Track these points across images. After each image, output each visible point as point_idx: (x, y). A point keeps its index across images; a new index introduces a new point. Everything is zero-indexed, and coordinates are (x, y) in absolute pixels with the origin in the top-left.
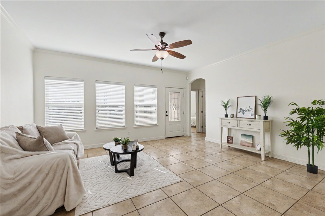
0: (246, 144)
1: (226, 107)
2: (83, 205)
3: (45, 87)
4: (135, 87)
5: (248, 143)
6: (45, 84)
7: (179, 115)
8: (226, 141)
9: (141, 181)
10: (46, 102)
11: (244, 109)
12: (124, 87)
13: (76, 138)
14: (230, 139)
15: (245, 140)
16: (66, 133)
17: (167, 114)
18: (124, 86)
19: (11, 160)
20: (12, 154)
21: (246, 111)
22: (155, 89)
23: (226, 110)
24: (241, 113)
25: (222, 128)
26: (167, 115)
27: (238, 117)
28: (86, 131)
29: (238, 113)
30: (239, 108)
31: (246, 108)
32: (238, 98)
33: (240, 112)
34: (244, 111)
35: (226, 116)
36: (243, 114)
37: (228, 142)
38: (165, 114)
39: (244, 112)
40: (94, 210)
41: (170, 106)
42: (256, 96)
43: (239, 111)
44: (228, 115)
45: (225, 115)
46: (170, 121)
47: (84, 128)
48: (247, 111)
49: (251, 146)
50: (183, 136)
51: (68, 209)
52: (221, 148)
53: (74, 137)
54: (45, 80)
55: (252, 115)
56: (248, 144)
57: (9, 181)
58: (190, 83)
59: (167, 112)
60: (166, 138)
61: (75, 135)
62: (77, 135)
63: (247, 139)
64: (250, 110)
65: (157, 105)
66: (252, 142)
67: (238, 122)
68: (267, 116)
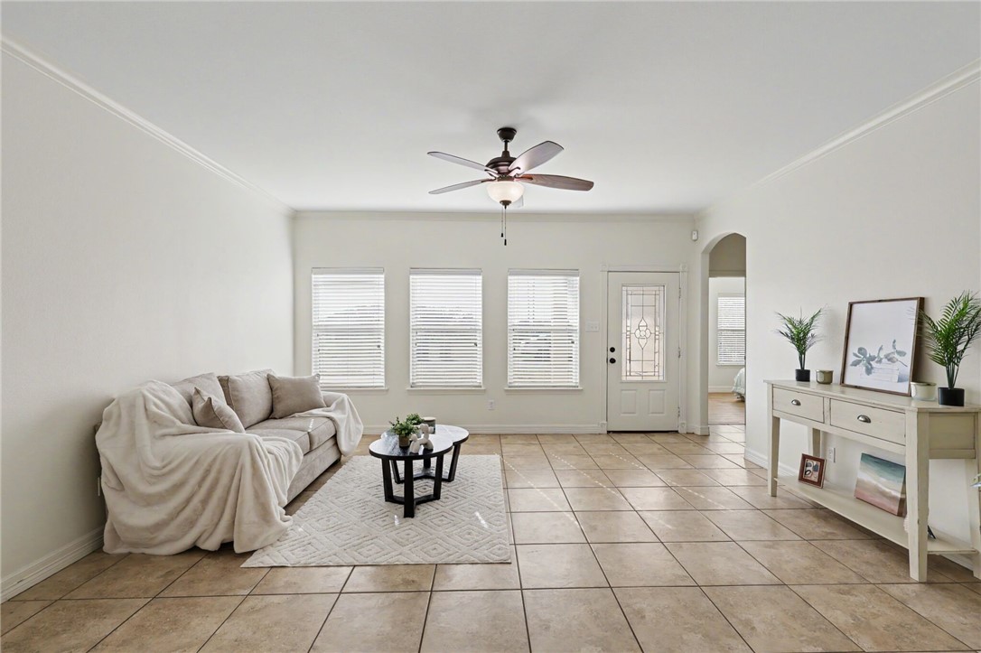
0: (878, 500)
1: (800, 339)
2: (270, 550)
3: (313, 291)
4: (510, 277)
5: (883, 494)
6: (313, 283)
7: (660, 359)
8: (797, 472)
9: (413, 534)
10: (314, 324)
11: (872, 351)
12: (479, 279)
13: (341, 406)
14: (813, 469)
15: (874, 482)
16: (323, 394)
17: (612, 355)
18: (481, 277)
19: (164, 436)
20: (167, 427)
21: (880, 361)
22: (574, 278)
23: (802, 353)
24: (861, 368)
25: (776, 421)
26: (613, 361)
27: (847, 382)
28: (387, 390)
29: (849, 369)
30: (853, 349)
31: (881, 349)
32: (851, 305)
33: (855, 364)
34: (873, 358)
35: (803, 376)
36: (869, 371)
37: (803, 478)
38: (603, 355)
39: (869, 364)
40: (275, 565)
41: (624, 331)
42: (922, 302)
43: (851, 359)
44: (808, 372)
45: (798, 371)
46: (624, 379)
47: (383, 384)
48: (884, 360)
49: (896, 508)
50: (677, 432)
51: (237, 549)
52: (774, 495)
53: (337, 404)
54: (313, 276)
55: (900, 380)
56: (885, 499)
57: (156, 472)
58: (704, 252)
59: (613, 350)
60: (609, 432)
61: (339, 400)
62: (343, 400)
63: (883, 480)
64: (896, 356)
65: (578, 328)
66: (899, 495)
67: (827, 401)
68: (961, 392)
